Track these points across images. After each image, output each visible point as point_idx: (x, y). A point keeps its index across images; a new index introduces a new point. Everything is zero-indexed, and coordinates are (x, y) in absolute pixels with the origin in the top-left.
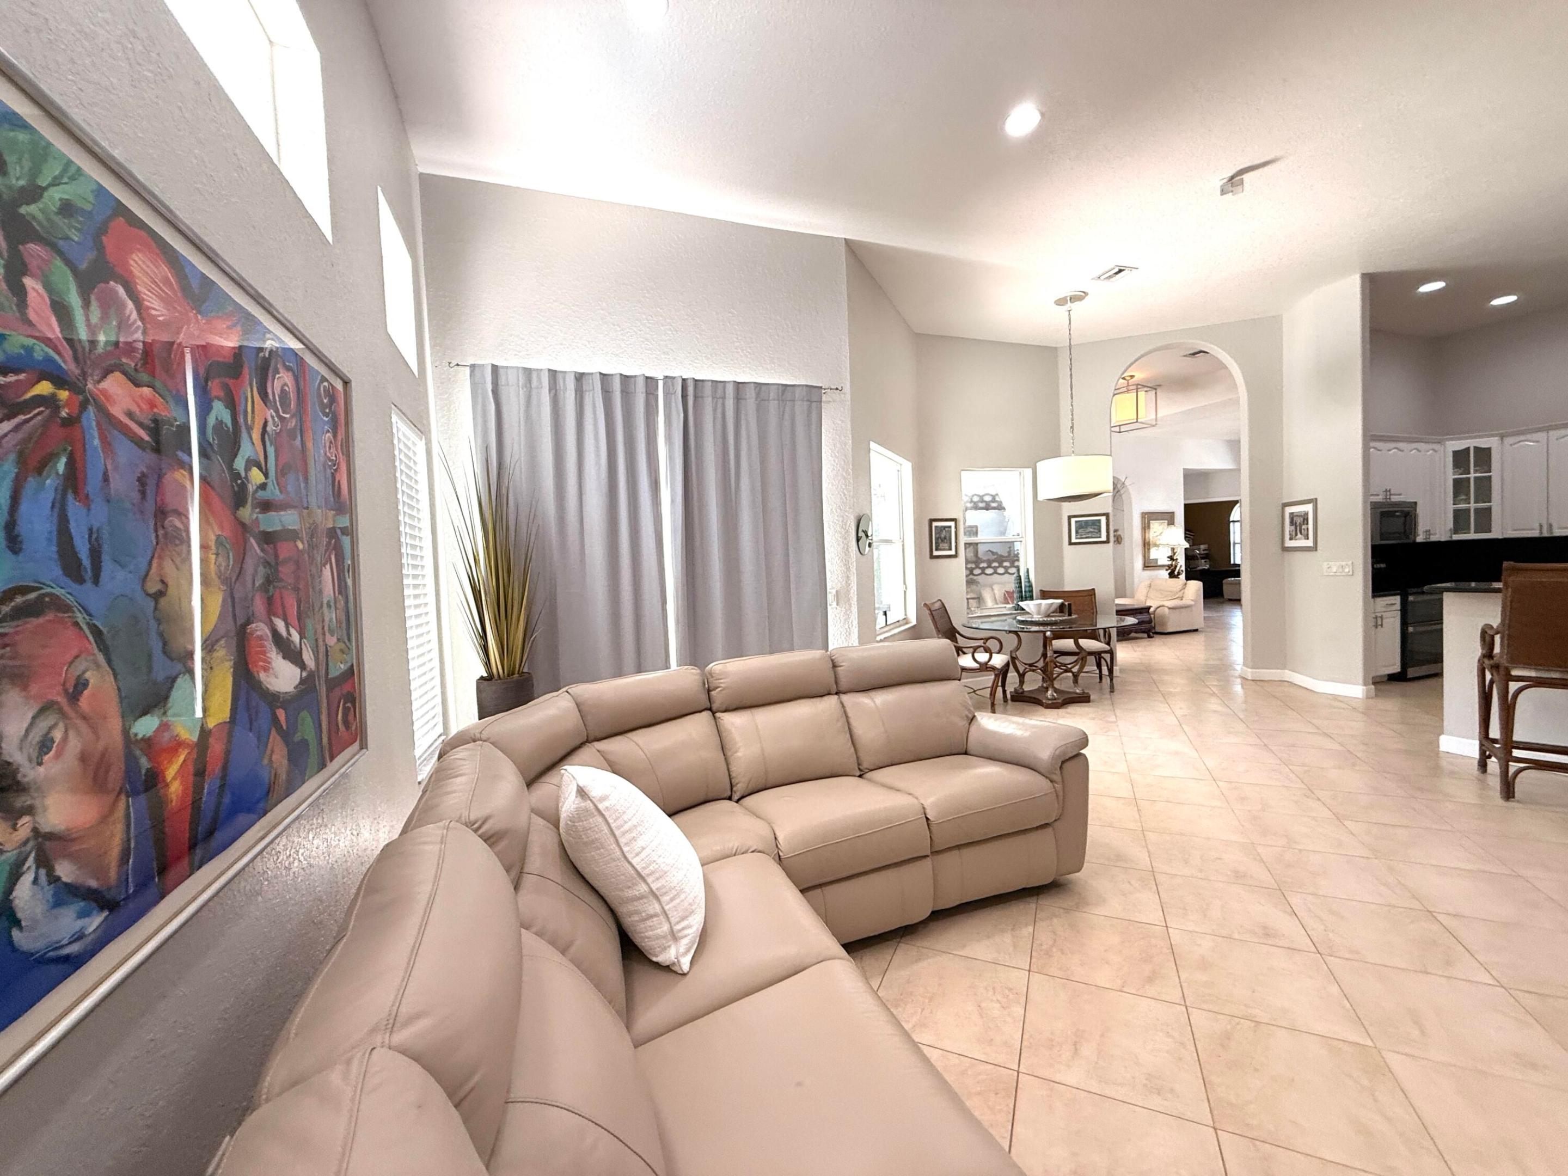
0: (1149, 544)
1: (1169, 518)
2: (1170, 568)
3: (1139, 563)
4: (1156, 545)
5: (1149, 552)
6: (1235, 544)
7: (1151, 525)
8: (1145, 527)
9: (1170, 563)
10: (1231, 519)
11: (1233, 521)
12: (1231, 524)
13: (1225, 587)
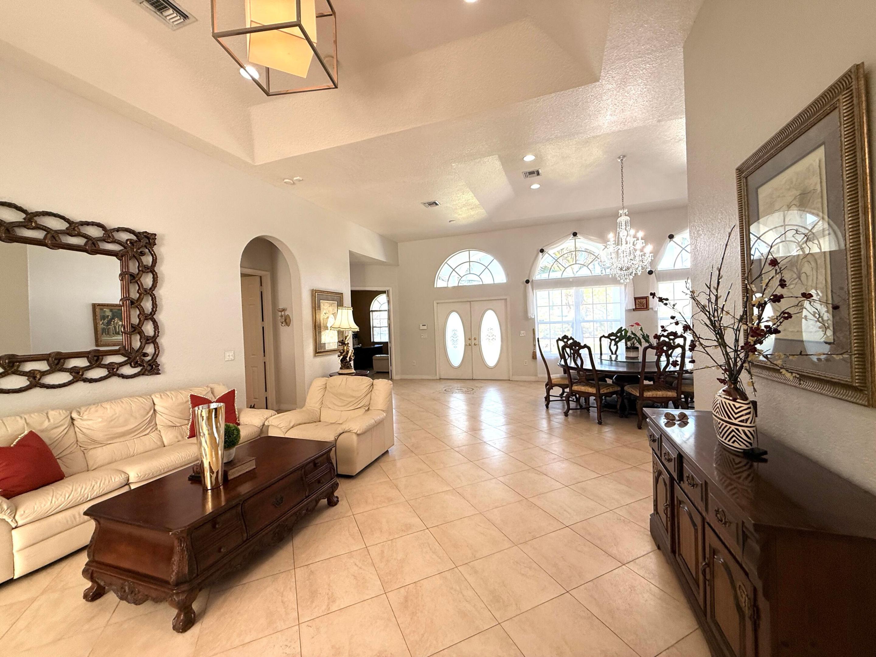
0: (320, 327)
1: (338, 298)
2: (341, 353)
3: (310, 349)
4: (326, 328)
5: (320, 336)
6: (373, 327)
7: (322, 305)
8: (316, 308)
9: (341, 348)
10: (371, 310)
11: (372, 311)
12: (371, 313)
13: (374, 362)
